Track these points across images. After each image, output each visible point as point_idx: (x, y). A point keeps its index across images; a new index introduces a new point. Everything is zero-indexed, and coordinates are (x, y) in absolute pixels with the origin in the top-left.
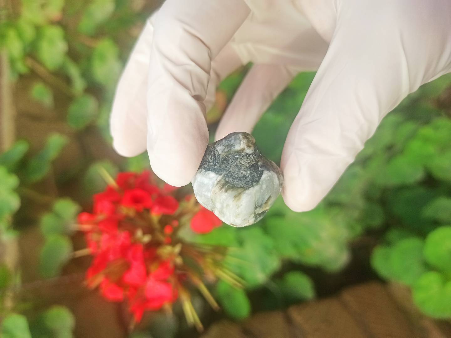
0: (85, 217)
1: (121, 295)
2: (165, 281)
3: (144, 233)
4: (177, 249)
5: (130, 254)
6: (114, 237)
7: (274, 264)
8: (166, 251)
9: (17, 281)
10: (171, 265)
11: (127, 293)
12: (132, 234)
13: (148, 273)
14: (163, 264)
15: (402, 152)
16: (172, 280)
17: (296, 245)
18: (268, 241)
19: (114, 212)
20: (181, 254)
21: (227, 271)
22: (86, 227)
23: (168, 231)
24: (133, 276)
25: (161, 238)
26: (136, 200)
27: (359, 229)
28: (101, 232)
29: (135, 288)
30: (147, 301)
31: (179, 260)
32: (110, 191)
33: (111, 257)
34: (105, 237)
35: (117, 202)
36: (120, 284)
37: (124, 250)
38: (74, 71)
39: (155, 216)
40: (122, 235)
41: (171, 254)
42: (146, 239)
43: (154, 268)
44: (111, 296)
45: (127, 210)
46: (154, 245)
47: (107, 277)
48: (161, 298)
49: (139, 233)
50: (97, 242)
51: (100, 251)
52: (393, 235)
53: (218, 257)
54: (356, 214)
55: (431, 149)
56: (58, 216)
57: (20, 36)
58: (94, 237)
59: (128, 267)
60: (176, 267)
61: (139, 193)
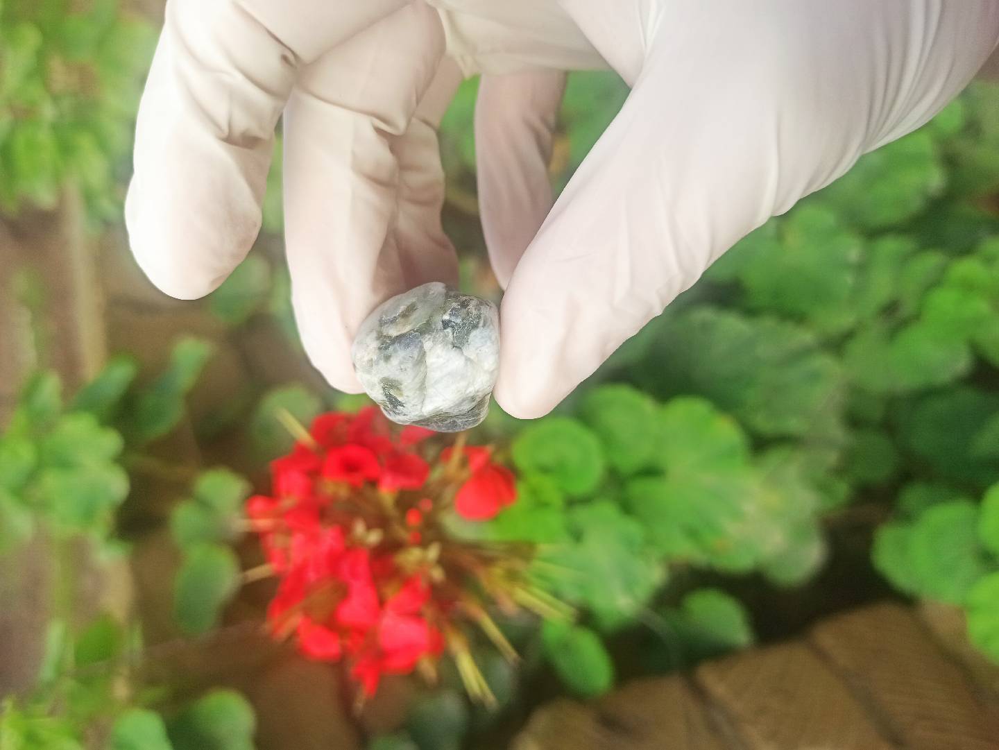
0: (259, 504)
1: (334, 647)
2: (417, 616)
3: (369, 528)
4: (433, 552)
5: (345, 567)
6: (314, 539)
8: (411, 558)
9: (134, 643)
10: (423, 585)
11: (347, 642)
12: (346, 530)
13: (382, 603)
14: (408, 583)
15: (916, 317)
16: (429, 612)
17: (692, 533)
18: (632, 528)
19: (311, 491)
20: (441, 561)
21: (537, 591)
22: (263, 523)
23: (413, 520)
24: (354, 610)
25: (403, 534)
26: (349, 467)
27: (842, 490)
28: (289, 532)
29: (360, 632)
30: (382, 656)
31: (437, 574)
32: (302, 452)
33: (312, 576)
35: (315, 473)
36: (332, 625)
37: (334, 562)
39: (386, 495)
40: (328, 536)
41: (421, 563)
42: (374, 537)
43: (392, 592)
44: (317, 651)
45: (335, 488)
46: (390, 547)
47: (307, 613)
48: (411, 649)
49: (359, 528)
50: (285, 550)
51: (290, 567)
53: (518, 565)
54: (832, 458)
55: (980, 306)
56: (205, 505)
58: (278, 542)
59: (344, 594)
60: (433, 587)
61: (354, 452)
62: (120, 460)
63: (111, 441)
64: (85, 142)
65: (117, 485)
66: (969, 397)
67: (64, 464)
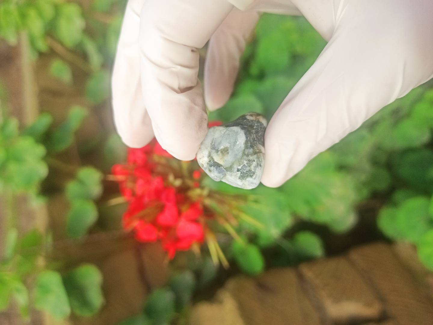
0: (119, 167)
1: (155, 235)
2: (195, 221)
3: (176, 178)
5: (164, 196)
6: (148, 182)
7: (287, 221)
8: (195, 193)
10: (200, 207)
11: (160, 233)
12: (164, 178)
13: (179, 213)
14: (193, 205)
15: (408, 115)
16: (202, 220)
17: (308, 202)
18: (281, 197)
20: (209, 196)
22: (120, 177)
23: (196, 176)
24: (166, 217)
25: (190, 183)
27: (365, 193)
28: (136, 180)
29: (167, 229)
30: (178, 240)
31: (207, 202)
33: (146, 200)
34: (141, 182)
35: (149, 152)
36: (155, 223)
37: (158, 193)
38: (91, 48)
39: (184, 163)
40: (156, 180)
41: (200, 196)
42: (178, 183)
43: (185, 209)
44: (145, 237)
45: (159, 158)
46: (183, 190)
47: (141, 219)
48: (191, 237)
49: (171, 178)
50: (133, 189)
51: (134, 198)
52: (399, 195)
54: (363, 177)
57: (40, 14)
58: (129, 185)
59: (162, 209)
60: (205, 208)
62: (45, 159)
63: (41, 150)
64: (32, 13)
65: (42, 171)
66: (427, 153)
67: (18, 159)
